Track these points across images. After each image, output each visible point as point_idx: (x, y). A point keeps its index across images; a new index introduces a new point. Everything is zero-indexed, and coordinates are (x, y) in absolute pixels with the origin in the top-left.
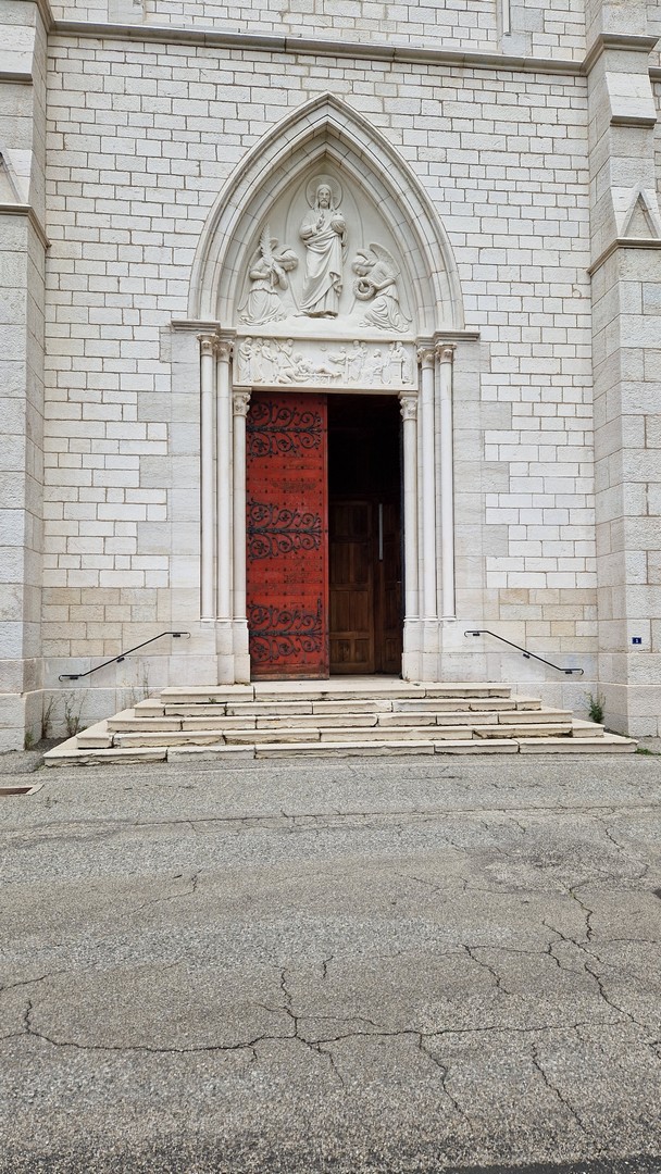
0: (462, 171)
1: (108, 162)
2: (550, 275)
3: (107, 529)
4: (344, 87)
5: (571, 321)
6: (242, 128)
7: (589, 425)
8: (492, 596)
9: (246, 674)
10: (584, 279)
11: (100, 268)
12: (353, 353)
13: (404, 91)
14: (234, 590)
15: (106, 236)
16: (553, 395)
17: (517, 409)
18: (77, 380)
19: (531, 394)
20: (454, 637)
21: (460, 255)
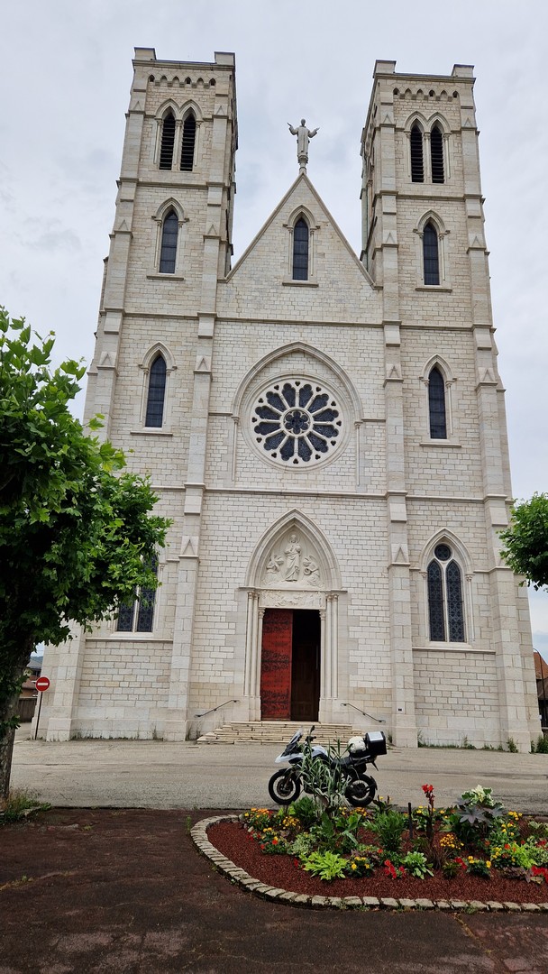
0: (342, 533)
1: (221, 533)
2: (374, 569)
3: (213, 661)
4: (301, 506)
5: (381, 586)
6: (266, 520)
7: (388, 625)
8: (352, 690)
9: (259, 717)
10: (386, 571)
11: (216, 569)
12: (302, 595)
13: (322, 506)
14: (256, 684)
15: (219, 558)
16: (375, 613)
17: (361, 618)
18: (206, 608)
19: (366, 613)
20: (337, 706)
21: (341, 563)
